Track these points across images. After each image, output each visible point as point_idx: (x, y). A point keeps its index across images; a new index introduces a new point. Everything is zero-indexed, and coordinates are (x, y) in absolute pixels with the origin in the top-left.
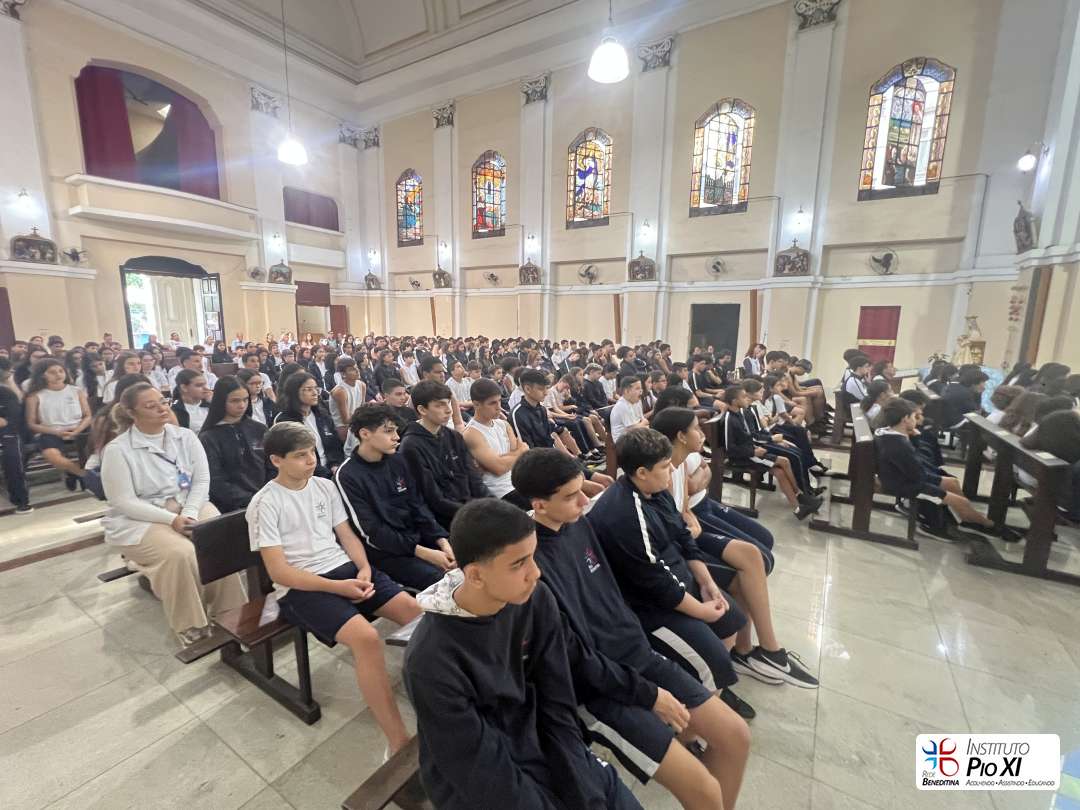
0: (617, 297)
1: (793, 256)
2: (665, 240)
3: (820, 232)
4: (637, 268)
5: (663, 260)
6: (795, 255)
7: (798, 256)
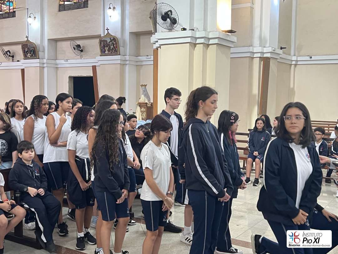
0: (23, 71)
1: (109, 40)
2: (46, 28)
3: (127, 22)
4: (26, 50)
5: (46, 43)
6: (110, 40)
7: (111, 41)
